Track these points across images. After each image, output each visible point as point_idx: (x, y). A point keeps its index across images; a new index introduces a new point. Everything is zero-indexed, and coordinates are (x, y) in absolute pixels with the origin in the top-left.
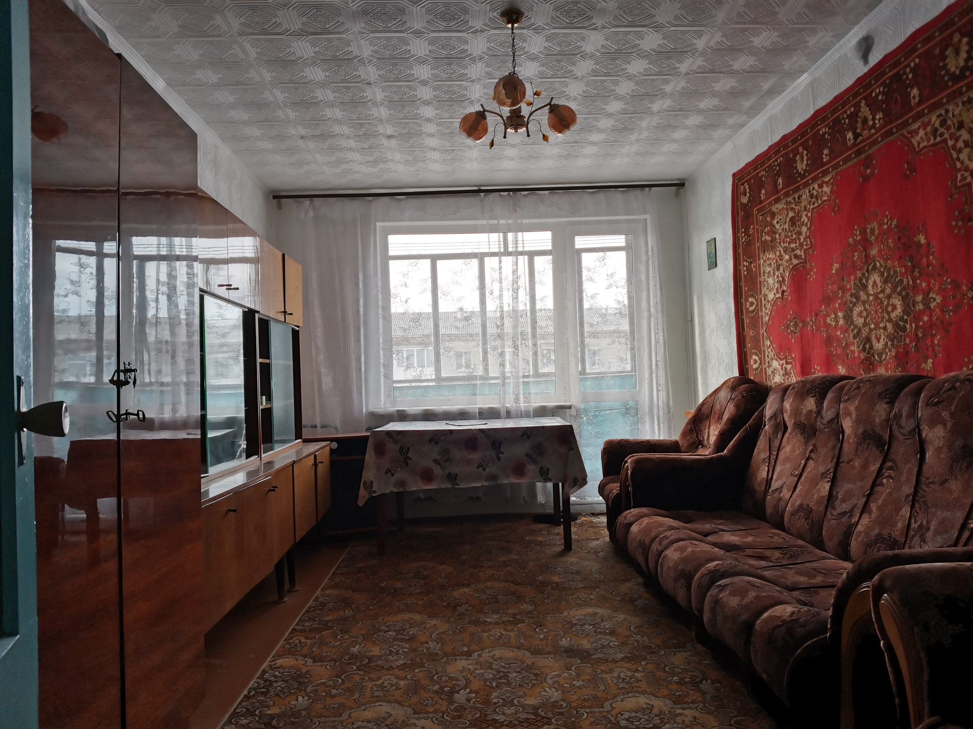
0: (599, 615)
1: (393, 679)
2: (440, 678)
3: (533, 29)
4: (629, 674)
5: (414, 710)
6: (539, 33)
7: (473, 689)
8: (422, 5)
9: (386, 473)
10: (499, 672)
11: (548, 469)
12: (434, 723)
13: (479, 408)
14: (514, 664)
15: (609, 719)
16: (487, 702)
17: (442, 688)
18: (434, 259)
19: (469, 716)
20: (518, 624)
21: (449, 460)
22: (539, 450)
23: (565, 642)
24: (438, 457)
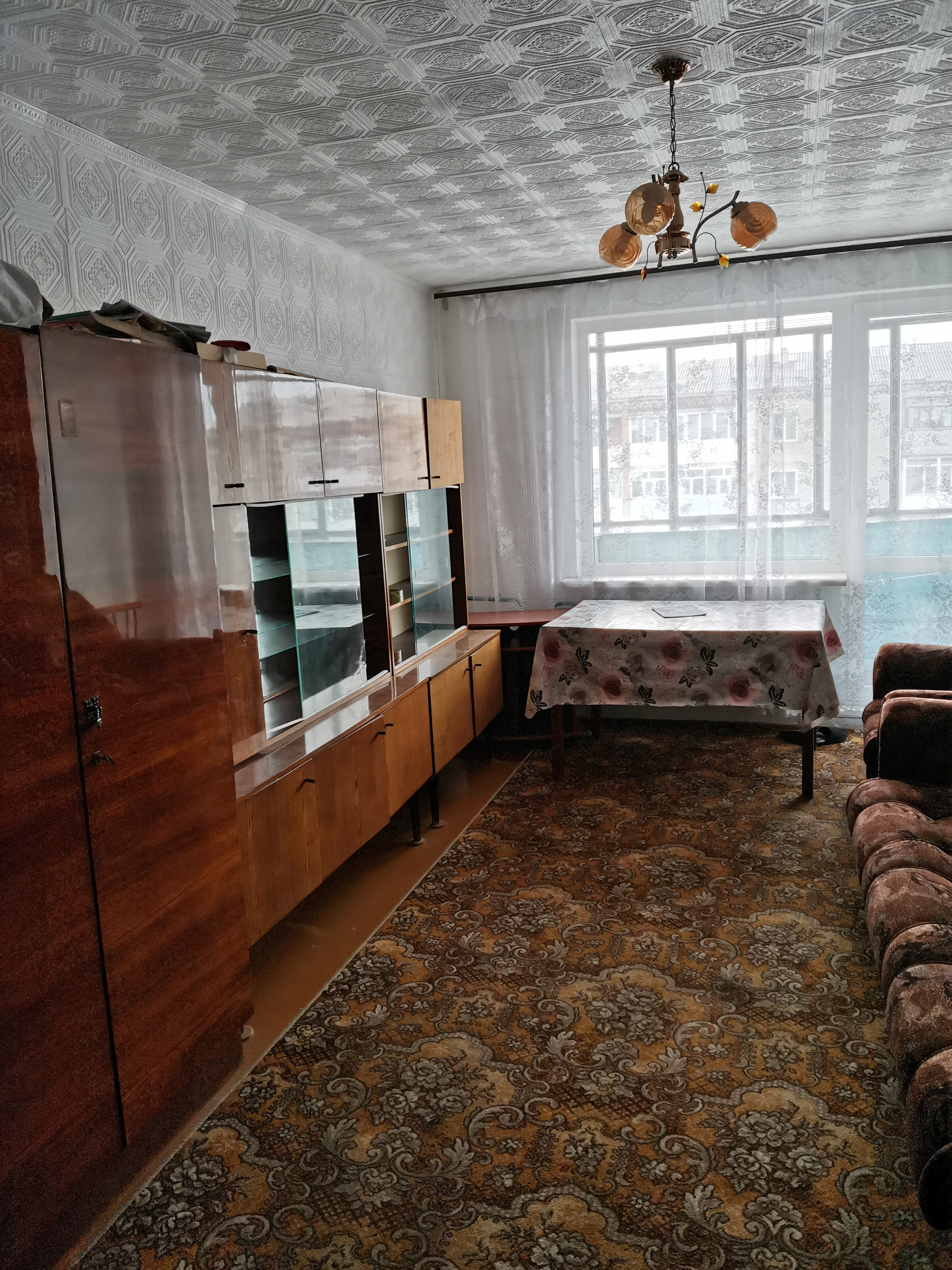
0: (798, 929)
1: (490, 998)
2: (544, 1006)
3: (712, 78)
4: (792, 1044)
5: (494, 1054)
6: (723, 81)
7: (579, 1031)
9: (560, 680)
10: (621, 1008)
11: (782, 690)
12: (509, 1080)
13: (708, 583)
14: (647, 998)
15: (728, 1119)
16: (585, 1058)
17: (541, 1023)
18: (672, 346)
19: (554, 1076)
20: (680, 928)
21: (641, 669)
22: (769, 663)
23: (728, 972)
24: (624, 665)
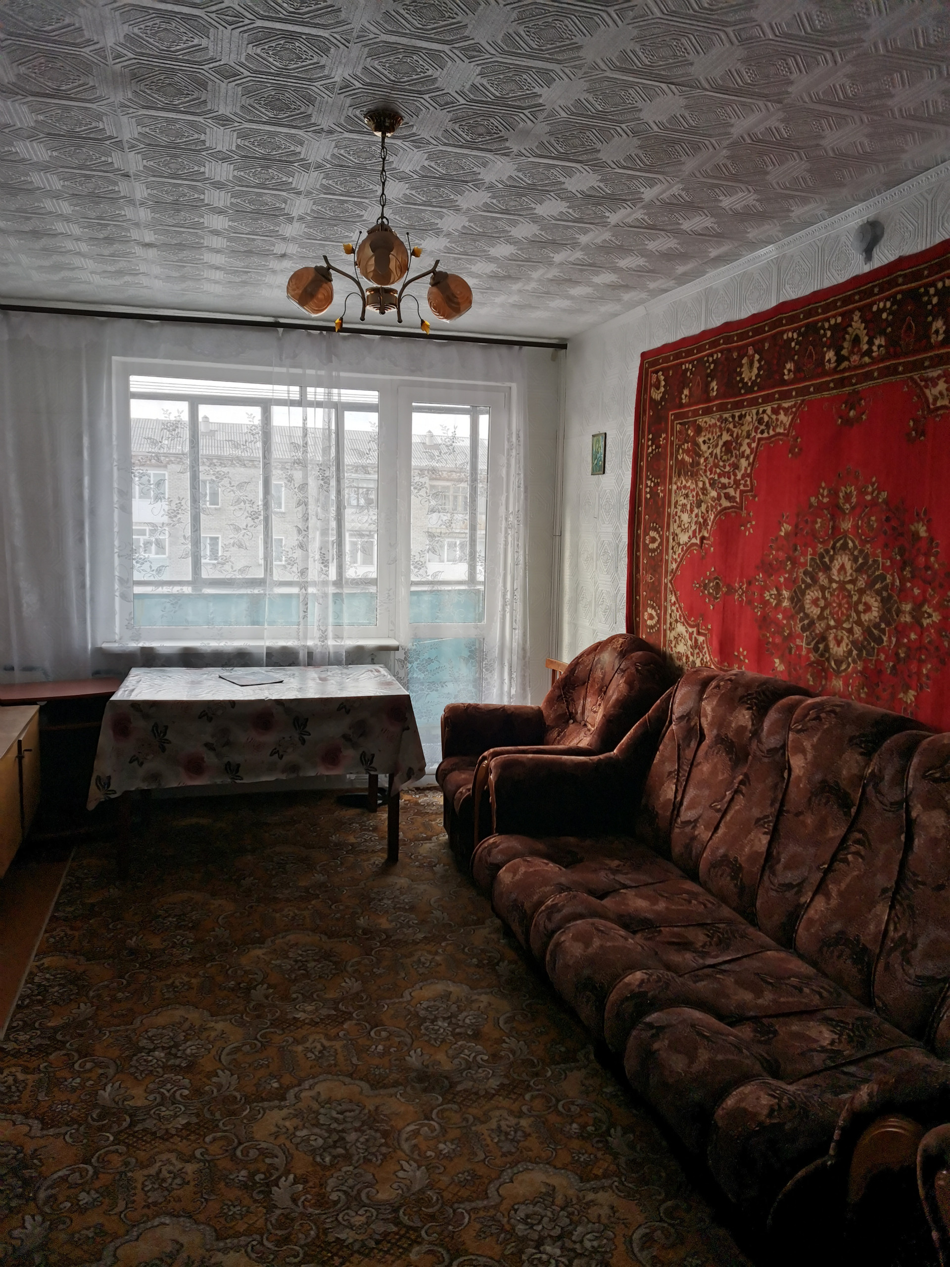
0: (453, 998)
1: (174, 1160)
2: (245, 1153)
3: (412, 141)
4: (513, 1121)
5: (216, 1230)
6: (420, 147)
7: (299, 1172)
8: (239, 82)
9: (131, 762)
10: (330, 1131)
11: (373, 756)
12: (250, 1258)
13: (268, 648)
14: (350, 1111)
15: (499, 1221)
16: (322, 1201)
17: (252, 1176)
18: (195, 401)
19: (300, 1235)
20: (343, 1023)
21: (228, 743)
22: (361, 729)
23: (414, 1059)
24: (210, 740)
